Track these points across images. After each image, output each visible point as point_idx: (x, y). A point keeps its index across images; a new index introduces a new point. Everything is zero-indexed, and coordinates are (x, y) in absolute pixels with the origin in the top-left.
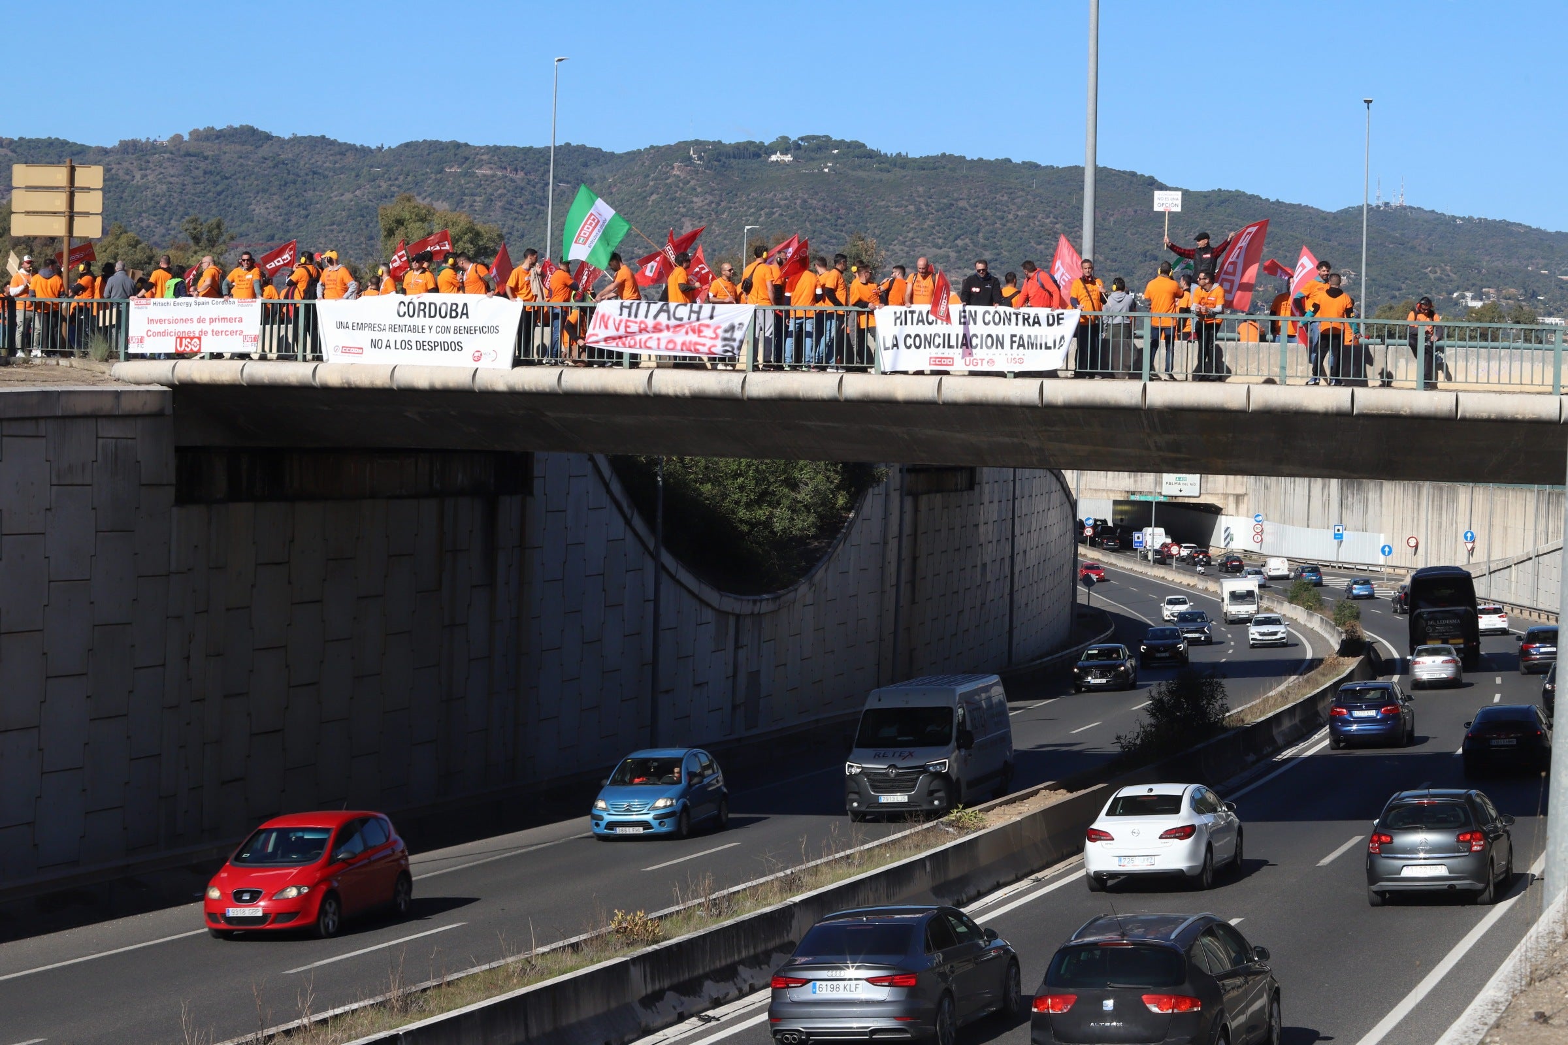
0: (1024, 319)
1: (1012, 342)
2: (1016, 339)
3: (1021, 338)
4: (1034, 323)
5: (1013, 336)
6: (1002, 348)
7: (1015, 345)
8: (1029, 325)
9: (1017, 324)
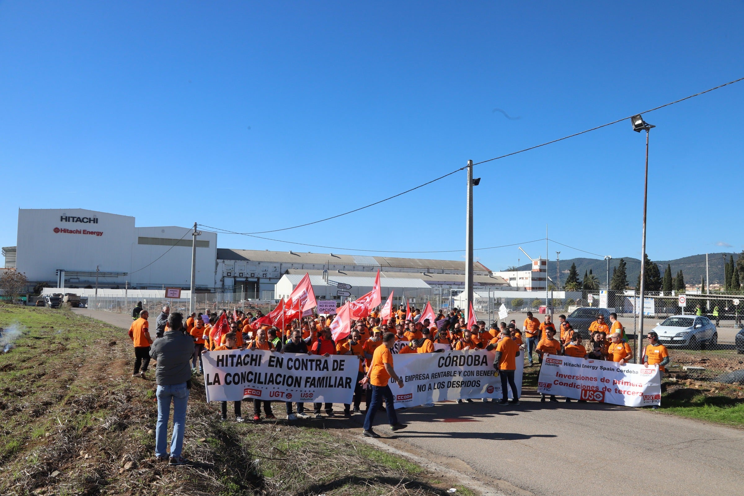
0: (317, 365)
1: (307, 382)
2: (310, 380)
3: (314, 378)
4: (324, 368)
5: (308, 378)
6: (299, 386)
7: (308, 384)
8: (320, 370)
9: (311, 369)
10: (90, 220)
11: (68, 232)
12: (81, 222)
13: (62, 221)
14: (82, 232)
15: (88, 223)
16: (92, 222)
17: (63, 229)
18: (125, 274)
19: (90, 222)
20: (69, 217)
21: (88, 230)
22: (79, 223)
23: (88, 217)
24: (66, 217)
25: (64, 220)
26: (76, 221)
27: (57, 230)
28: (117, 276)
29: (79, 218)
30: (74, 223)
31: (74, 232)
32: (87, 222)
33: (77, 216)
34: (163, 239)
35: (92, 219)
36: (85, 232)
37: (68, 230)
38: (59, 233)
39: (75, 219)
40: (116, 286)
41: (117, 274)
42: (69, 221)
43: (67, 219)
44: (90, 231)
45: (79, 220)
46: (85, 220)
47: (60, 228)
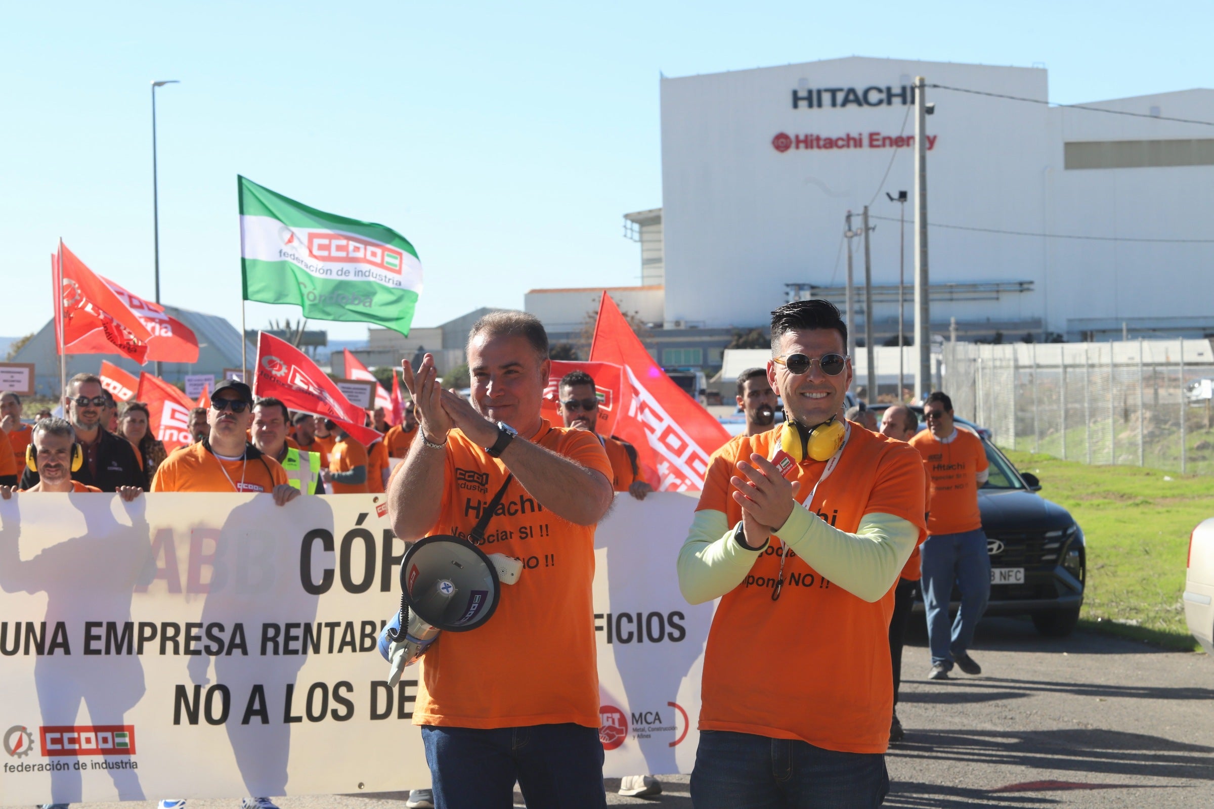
10: (890, 96)
11: (819, 147)
12: (860, 104)
13: (795, 106)
14: (866, 141)
15: (884, 107)
16: (897, 101)
17: (802, 137)
18: (1023, 286)
19: (889, 102)
20: (819, 92)
21: (885, 133)
22: (852, 108)
23: (883, 86)
24: (810, 92)
25: (803, 104)
26: (844, 104)
27: (782, 142)
28: (994, 295)
29: (851, 91)
30: (838, 109)
31: (840, 143)
32: (880, 102)
33: (846, 85)
34: (1155, 144)
35: (896, 90)
36: (875, 140)
37: (818, 139)
38: (792, 151)
39: (840, 97)
40: (992, 333)
41: (996, 289)
42: (820, 105)
43: (813, 99)
44: (894, 134)
45: (851, 97)
46: (874, 97)
47: (791, 133)
